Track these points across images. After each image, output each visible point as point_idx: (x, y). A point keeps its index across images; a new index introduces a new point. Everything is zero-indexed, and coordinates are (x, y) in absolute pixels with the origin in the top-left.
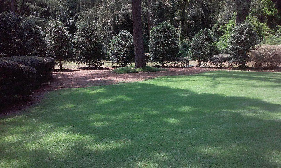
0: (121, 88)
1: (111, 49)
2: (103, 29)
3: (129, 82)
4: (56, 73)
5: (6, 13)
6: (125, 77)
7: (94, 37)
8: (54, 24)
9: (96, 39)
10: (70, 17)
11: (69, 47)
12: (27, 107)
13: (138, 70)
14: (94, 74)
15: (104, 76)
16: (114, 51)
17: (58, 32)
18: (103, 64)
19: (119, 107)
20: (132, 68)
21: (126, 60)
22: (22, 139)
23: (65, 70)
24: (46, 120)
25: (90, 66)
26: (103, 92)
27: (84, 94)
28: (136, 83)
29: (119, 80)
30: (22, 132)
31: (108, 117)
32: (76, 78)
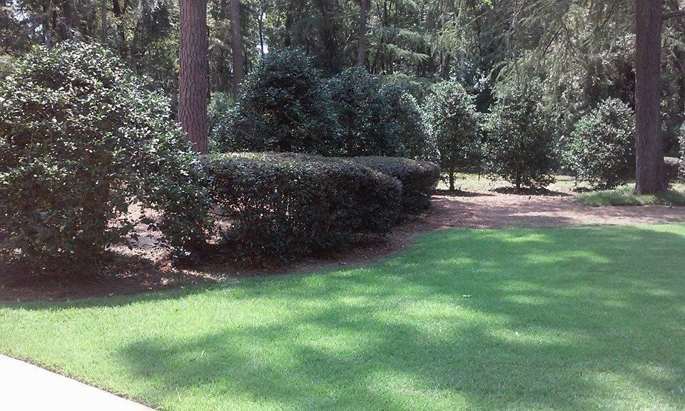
0: (589, 236)
1: (576, 146)
2: (559, 97)
3: (613, 225)
4: (439, 197)
5: (352, 70)
6: (603, 214)
7: (533, 116)
8: (443, 89)
9: (538, 122)
10: (481, 72)
11: (472, 141)
12: (379, 256)
13: (642, 199)
14: (527, 204)
15: (551, 207)
16: (583, 150)
17: (451, 107)
18: (553, 181)
19: (575, 274)
20: (626, 195)
21: (612, 173)
22: (372, 304)
23: (459, 193)
24: (416, 280)
25: (518, 186)
26: (542, 240)
27: (498, 242)
28: (631, 227)
29: (586, 219)
30: (372, 295)
31: (545, 289)
32: (482, 210)
